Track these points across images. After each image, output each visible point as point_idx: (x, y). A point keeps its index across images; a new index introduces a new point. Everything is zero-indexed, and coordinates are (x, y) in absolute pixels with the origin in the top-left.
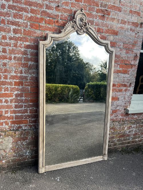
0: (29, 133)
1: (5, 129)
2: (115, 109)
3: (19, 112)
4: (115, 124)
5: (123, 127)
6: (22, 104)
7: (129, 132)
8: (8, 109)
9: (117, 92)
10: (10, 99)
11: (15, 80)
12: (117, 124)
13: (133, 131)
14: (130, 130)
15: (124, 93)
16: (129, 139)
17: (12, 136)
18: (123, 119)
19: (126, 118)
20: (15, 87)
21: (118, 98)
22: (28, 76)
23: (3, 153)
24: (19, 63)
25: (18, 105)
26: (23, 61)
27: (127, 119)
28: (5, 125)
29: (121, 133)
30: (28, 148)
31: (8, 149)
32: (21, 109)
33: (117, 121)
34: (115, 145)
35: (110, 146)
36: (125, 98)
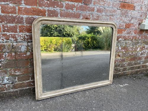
0: (4, 48)
2: (128, 22)
5: (136, 48)
7: (142, 54)
13: (145, 53)
14: (142, 52)
16: (140, 63)
18: (136, 37)
19: (139, 36)
21: (134, 7)
27: (140, 38)
29: (133, 55)
30: (6, 73)
33: (129, 39)
34: (125, 69)
35: (120, 71)
36: (141, 8)
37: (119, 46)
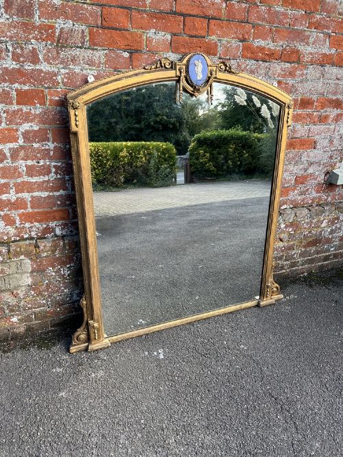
0: (76, 246)
1: (6, 238)
2: (302, 172)
3: (40, 187)
4: (301, 213)
5: (318, 221)
6: (48, 163)
7: (332, 232)
8: (6, 178)
9: (314, 123)
10: (10, 149)
11: (16, 85)
12: (303, 212)
13: (340, 228)
14: (334, 228)
15: (332, 127)
16: (328, 250)
17: (28, 254)
19: (327, 196)
20: (21, 110)
21: (315, 142)
22: (56, 70)
23: (12, 301)
24: (24, 24)
25: (37, 166)
26: (36, 17)
27: (329, 199)
28: (6, 225)
29: (311, 237)
30: (77, 284)
31: (23, 289)
32: (46, 178)
33: (304, 204)
34: (294, 264)
35: (282, 268)
36: (331, 142)
37: (281, 221)
